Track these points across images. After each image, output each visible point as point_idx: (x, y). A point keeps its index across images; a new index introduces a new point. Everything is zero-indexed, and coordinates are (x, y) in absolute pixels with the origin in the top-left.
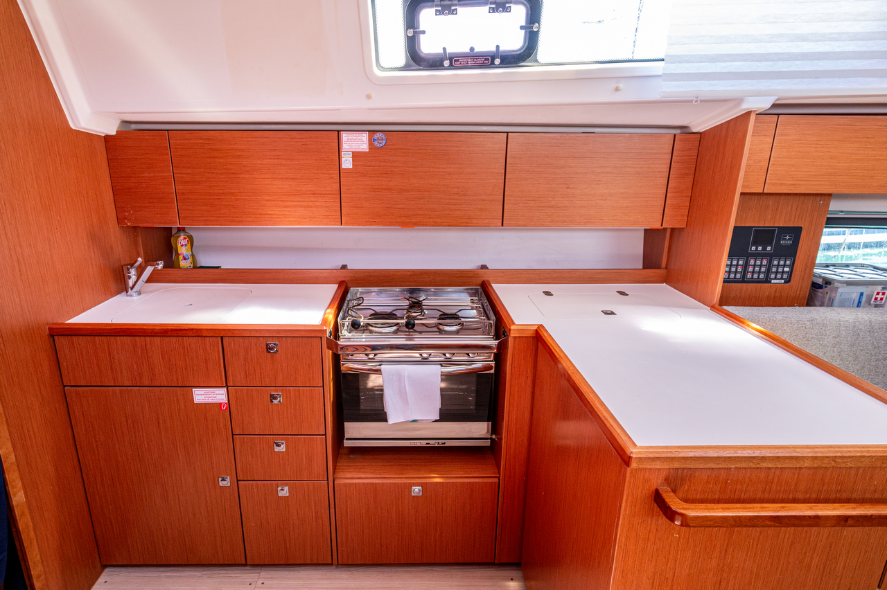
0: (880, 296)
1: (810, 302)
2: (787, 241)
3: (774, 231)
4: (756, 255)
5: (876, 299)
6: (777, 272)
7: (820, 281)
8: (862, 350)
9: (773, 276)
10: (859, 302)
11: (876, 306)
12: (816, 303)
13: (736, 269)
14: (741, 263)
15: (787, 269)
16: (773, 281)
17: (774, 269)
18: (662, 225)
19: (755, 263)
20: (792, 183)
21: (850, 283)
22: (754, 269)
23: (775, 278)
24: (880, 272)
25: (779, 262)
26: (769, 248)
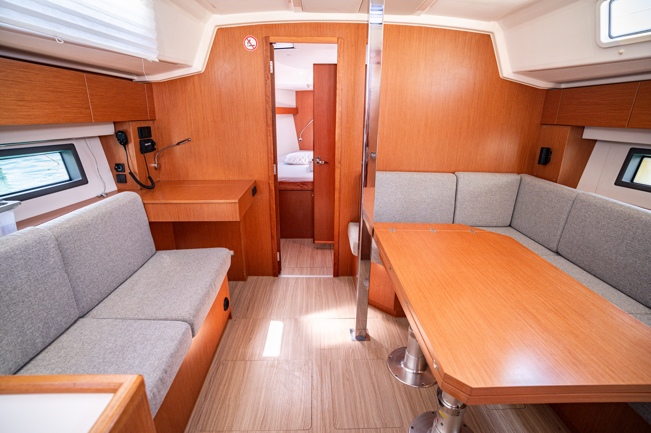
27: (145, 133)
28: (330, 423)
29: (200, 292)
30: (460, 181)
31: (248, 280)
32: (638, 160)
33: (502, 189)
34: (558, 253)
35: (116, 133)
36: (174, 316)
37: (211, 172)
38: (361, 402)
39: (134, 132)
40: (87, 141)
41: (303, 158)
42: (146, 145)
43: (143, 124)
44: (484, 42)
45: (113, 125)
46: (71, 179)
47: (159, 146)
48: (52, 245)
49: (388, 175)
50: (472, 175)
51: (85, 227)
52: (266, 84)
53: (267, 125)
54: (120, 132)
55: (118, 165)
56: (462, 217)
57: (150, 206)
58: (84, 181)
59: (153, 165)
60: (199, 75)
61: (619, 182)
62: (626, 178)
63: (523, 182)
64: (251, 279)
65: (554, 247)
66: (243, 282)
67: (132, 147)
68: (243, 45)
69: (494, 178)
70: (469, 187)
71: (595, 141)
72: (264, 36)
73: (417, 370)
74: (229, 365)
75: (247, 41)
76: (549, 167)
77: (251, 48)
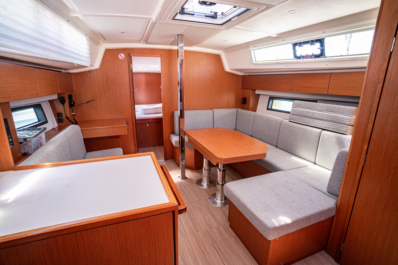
5: (39, 140)
10: (37, 143)
15: (11, 140)
21: (35, 137)
30: (214, 112)
32: (272, 101)
33: (231, 115)
34: (252, 136)
35: (59, 98)
39: (67, 97)
40: (45, 103)
41: (137, 108)
42: (71, 103)
43: (69, 94)
44: (218, 58)
45: (57, 95)
46: (39, 121)
47: (76, 104)
48: (67, 143)
50: (219, 110)
52: (129, 74)
54: (61, 97)
55: (58, 114)
58: (46, 122)
60: (97, 70)
61: (268, 109)
62: (269, 107)
63: (238, 111)
65: (251, 135)
67: (66, 105)
69: (227, 110)
70: (218, 115)
71: (259, 95)
72: (128, 53)
73: (208, 183)
75: (120, 55)
76: (247, 105)
77: (122, 58)
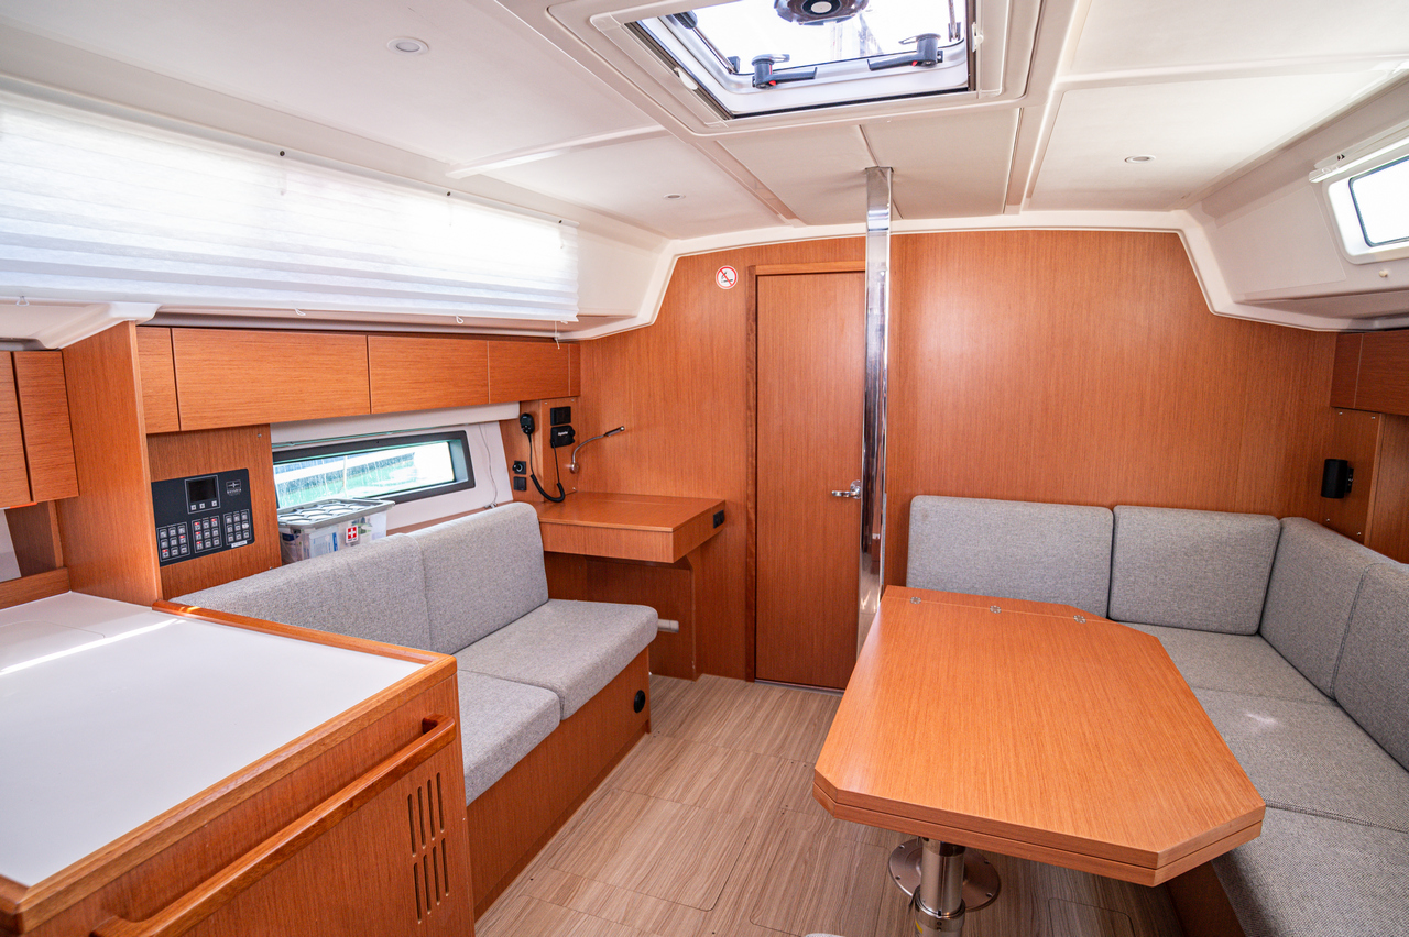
0: (352, 533)
1: (285, 559)
2: (234, 489)
3: (214, 480)
4: (200, 516)
5: (350, 537)
6: (234, 532)
7: (288, 531)
8: (349, 600)
9: (231, 539)
10: (335, 545)
11: (353, 544)
12: (294, 558)
13: (178, 541)
14: (182, 531)
15: (245, 526)
16: (233, 546)
17: (230, 530)
18: (32, 499)
19: (202, 526)
20: (214, 414)
21: (318, 526)
22: (203, 536)
23: (235, 541)
24: (347, 505)
25: (233, 519)
26: (214, 503)
27: (561, 417)
28: (745, 912)
29: (587, 658)
30: (1121, 523)
31: (699, 680)
33: (1228, 549)
34: (1334, 700)
35: (521, 416)
36: (541, 680)
37: (652, 483)
38: (811, 900)
39: (544, 415)
40: (482, 427)
42: (560, 434)
43: (560, 404)
45: (518, 405)
46: (455, 480)
47: (579, 437)
48: (416, 559)
49: (961, 504)
50: (1152, 516)
51: (458, 543)
52: (748, 340)
53: (748, 408)
54: (526, 414)
55: (518, 463)
56: (1128, 601)
57: (548, 527)
58: (470, 484)
59: (568, 466)
60: (647, 329)
63: (1284, 536)
64: (705, 678)
65: (1328, 686)
66: (690, 682)
67: (539, 437)
68: (713, 281)
69: (1206, 521)
70: (1144, 538)
72: (747, 265)
74: (621, 796)
75: (720, 274)
76: (1350, 504)
77: (727, 284)
